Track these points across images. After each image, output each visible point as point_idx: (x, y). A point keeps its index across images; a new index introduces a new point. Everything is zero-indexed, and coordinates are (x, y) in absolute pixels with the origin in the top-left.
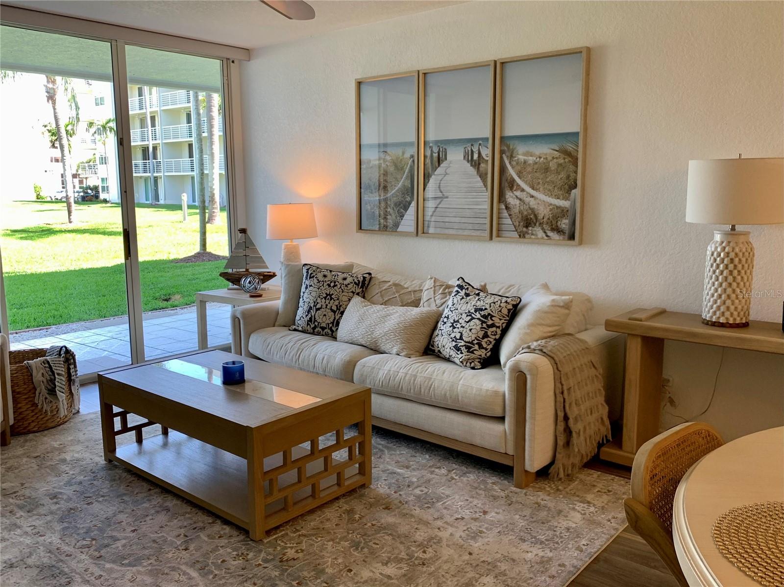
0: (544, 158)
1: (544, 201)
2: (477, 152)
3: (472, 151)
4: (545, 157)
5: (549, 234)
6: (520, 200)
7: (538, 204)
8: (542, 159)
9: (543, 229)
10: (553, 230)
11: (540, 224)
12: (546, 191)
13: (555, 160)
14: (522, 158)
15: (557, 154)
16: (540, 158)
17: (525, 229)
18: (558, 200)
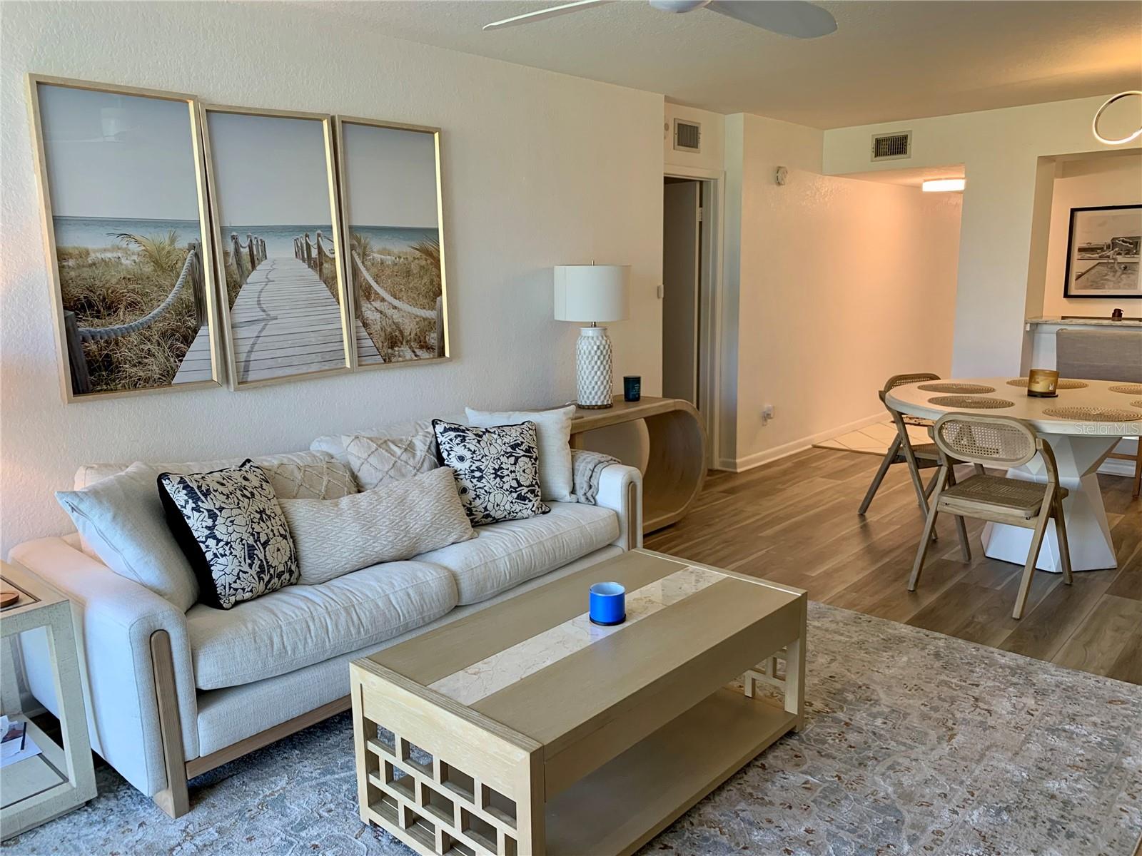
0: (404, 259)
1: (409, 313)
2: (316, 246)
3: (307, 243)
4: (405, 257)
5: (418, 353)
6: (381, 312)
7: (403, 316)
8: (402, 259)
9: (411, 347)
10: (421, 347)
11: (407, 342)
12: (410, 300)
13: (416, 261)
14: (378, 257)
15: (418, 254)
16: (400, 257)
17: (390, 351)
18: (425, 310)
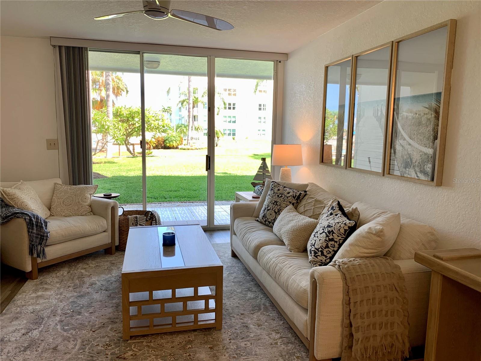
0: (419, 114)
1: (417, 148)
2: (380, 110)
3: (378, 109)
4: (419, 113)
5: (419, 175)
6: (403, 146)
7: (413, 150)
8: (417, 115)
9: (415, 171)
10: (421, 172)
11: (414, 166)
12: (419, 140)
13: (425, 116)
14: (405, 114)
15: (427, 111)
16: (416, 114)
17: (404, 170)
18: (426, 148)
